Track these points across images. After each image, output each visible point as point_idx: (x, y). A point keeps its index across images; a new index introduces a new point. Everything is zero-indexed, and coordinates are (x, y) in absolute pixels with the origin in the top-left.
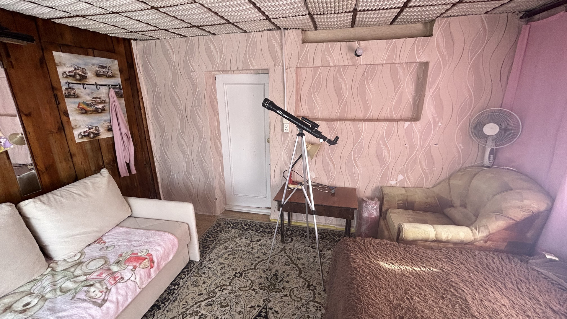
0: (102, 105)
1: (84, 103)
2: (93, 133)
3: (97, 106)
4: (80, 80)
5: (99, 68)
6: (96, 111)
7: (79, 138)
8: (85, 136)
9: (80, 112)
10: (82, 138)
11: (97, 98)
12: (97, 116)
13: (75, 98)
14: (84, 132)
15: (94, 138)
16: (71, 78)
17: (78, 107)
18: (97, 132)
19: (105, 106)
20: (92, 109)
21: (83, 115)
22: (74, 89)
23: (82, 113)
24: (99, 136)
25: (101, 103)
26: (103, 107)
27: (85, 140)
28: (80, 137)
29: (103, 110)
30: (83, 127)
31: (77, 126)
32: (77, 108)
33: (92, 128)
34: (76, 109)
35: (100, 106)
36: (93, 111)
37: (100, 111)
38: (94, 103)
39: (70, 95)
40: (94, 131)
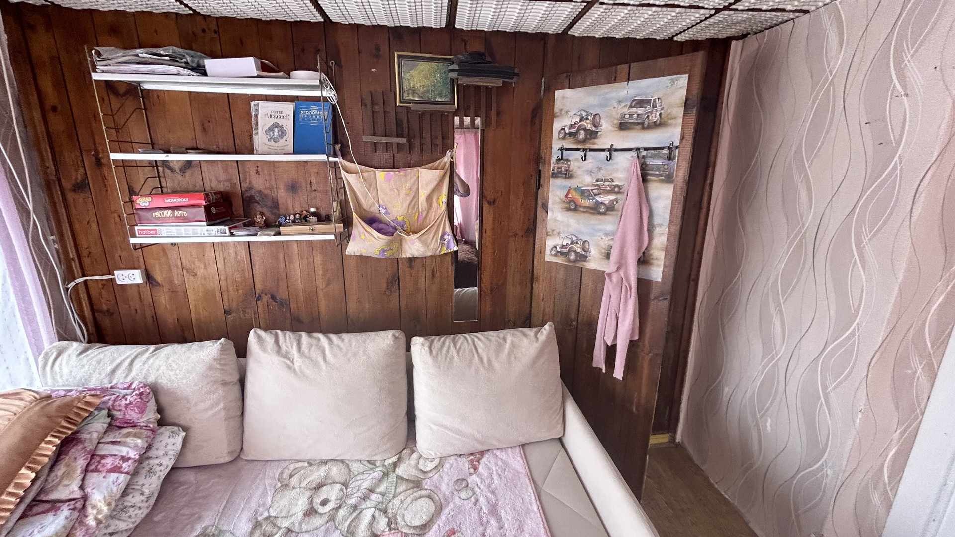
0: (612, 197)
1: (577, 189)
2: (575, 251)
3: (599, 199)
4: (584, 141)
5: (631, 107)
6: (595, 210)
7: (551, 255)
8: (562, 253)
9: (567, 206)
10: (555, 255)
11: (606, 180)
12: (595, 220)
13: (566, 178)
14: (562, 246)
15: (575, 261)
16: (571, 139)
17: (566, 196)
18: (584, 253)
19: (616, 200)
20: (588, 203)
21: (570, 213)
22: (569, 161)
23: (568, 209)
24: (585, 261)
25: (612, 192)
26: (612, 202)
27: (559, 260)
28: (553, 252)
29: (610, 208)
30: (562, 235)
31: (555, 232)
32: (564, 199)
33: (577, 243)
34: (561, 200)
35: (606, 199)
36: (588, 207)
37: (603, 210)
38: (596, 192)
39: (560, 172)
40: (579, 250)
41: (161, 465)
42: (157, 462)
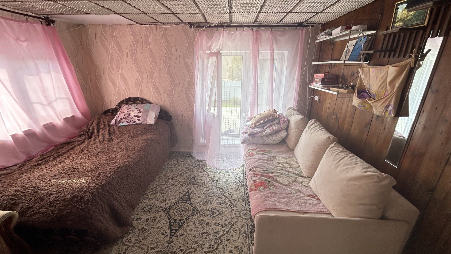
41: (278, 136)
42: (279, 135)
